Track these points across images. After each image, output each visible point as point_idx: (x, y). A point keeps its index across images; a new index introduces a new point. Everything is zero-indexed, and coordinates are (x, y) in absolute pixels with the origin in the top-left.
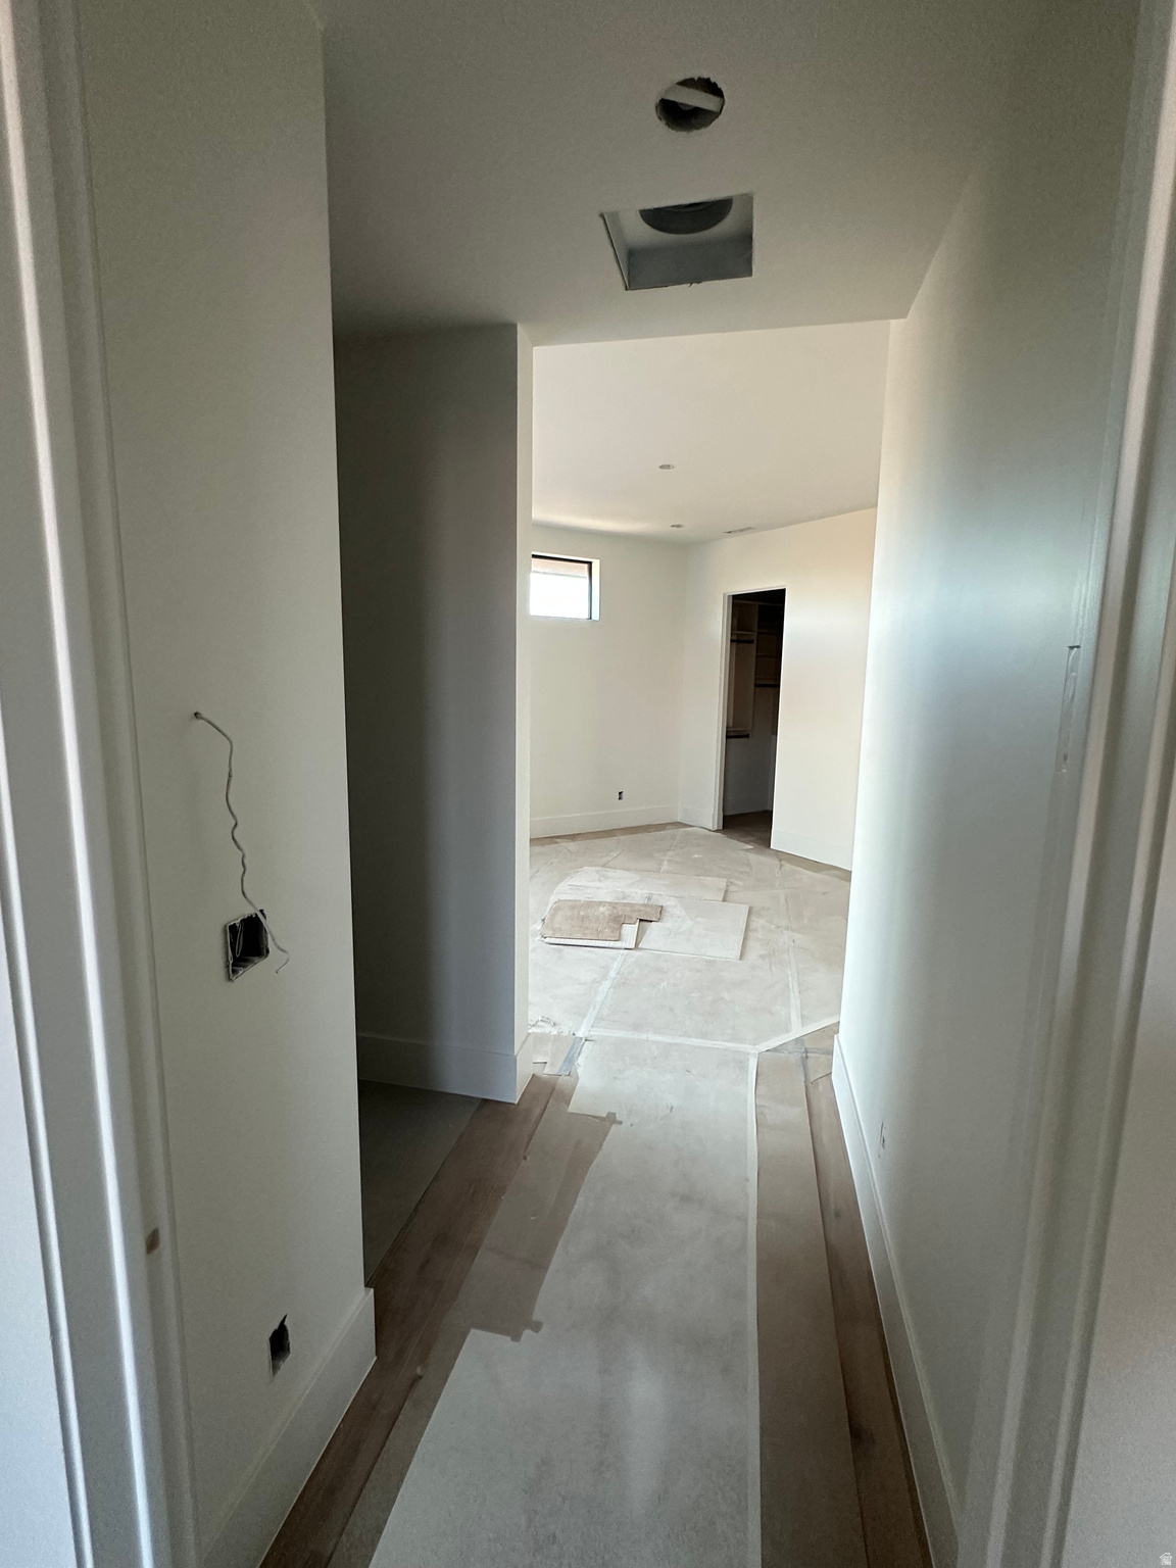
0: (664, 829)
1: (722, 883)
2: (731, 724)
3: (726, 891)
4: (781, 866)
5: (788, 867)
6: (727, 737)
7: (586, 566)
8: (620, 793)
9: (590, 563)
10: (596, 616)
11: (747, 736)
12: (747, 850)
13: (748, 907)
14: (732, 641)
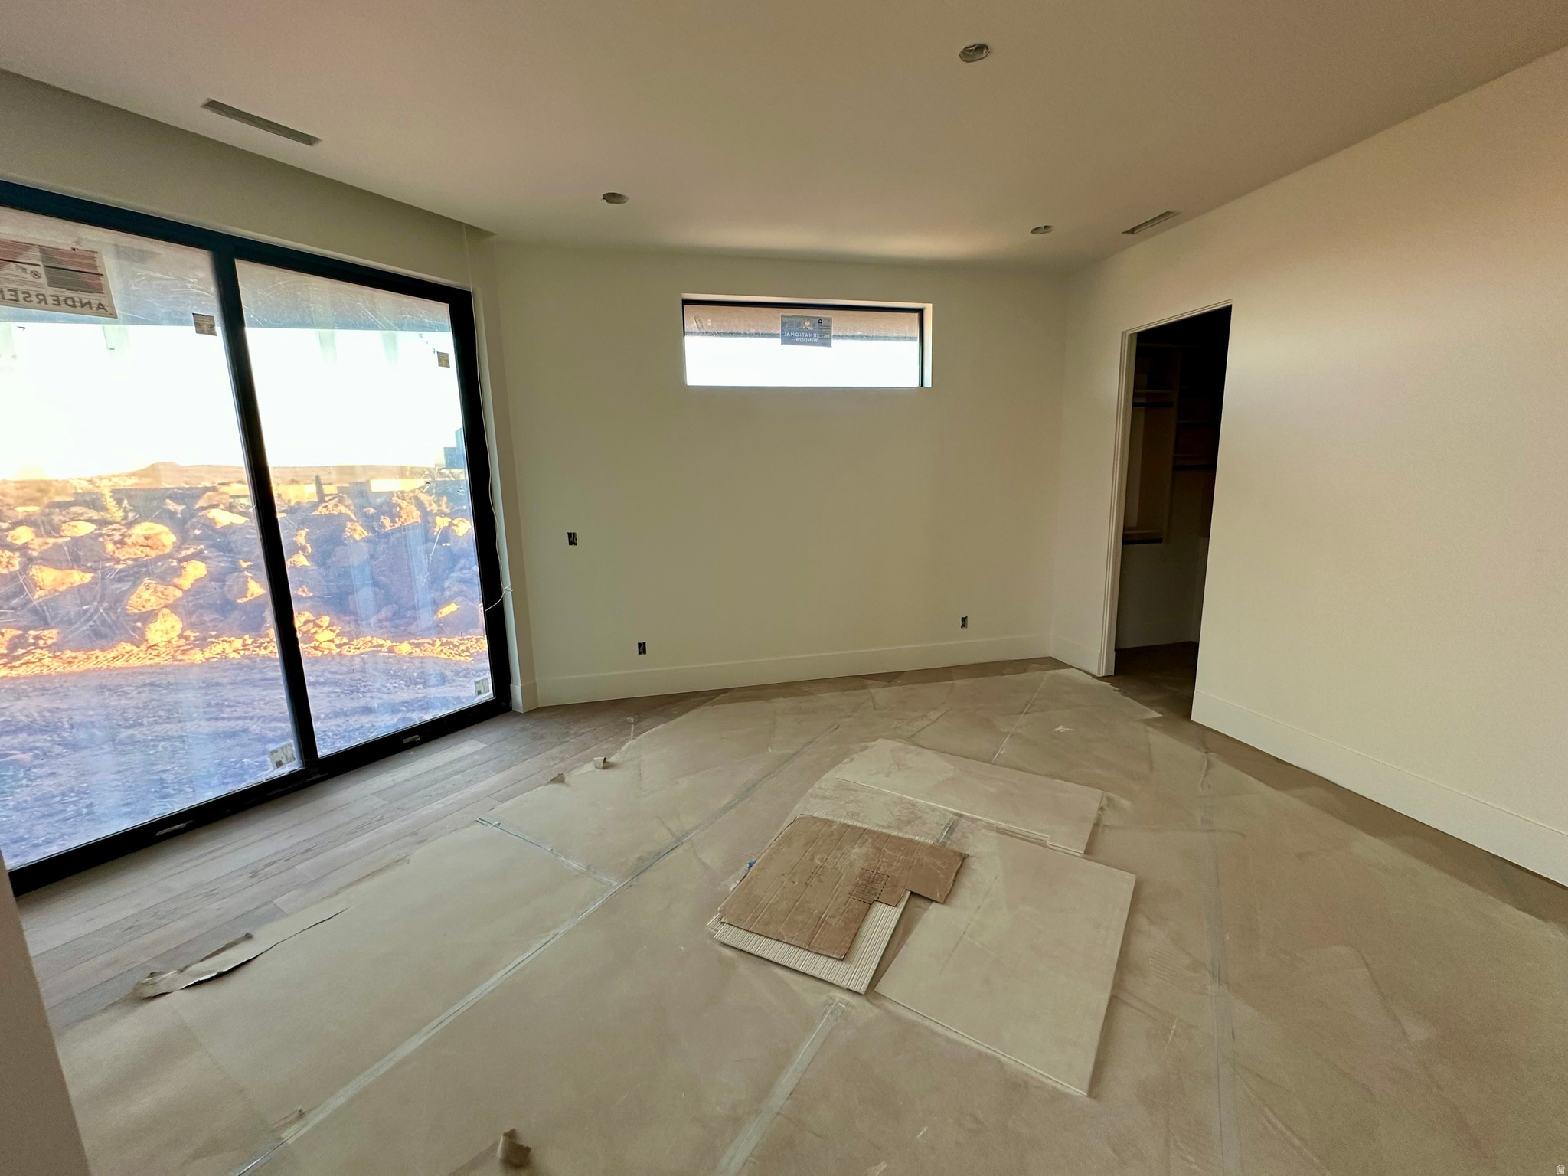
0: (1025, 671)
1: (1089, 800)
2: (1134, 523)
3: (1097, 824)
4: (1210, 765)
5: (1223, 770)
6: (1125, 542)
7: (916, 315)
8: (964, 620)
9: (921, 311)
10: (928, 383)
11: (1160, 541)
12: (1149, 722)
13: (1132, 878)
14: (1134, 405)
